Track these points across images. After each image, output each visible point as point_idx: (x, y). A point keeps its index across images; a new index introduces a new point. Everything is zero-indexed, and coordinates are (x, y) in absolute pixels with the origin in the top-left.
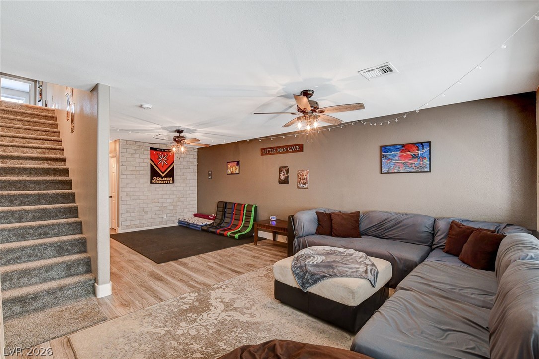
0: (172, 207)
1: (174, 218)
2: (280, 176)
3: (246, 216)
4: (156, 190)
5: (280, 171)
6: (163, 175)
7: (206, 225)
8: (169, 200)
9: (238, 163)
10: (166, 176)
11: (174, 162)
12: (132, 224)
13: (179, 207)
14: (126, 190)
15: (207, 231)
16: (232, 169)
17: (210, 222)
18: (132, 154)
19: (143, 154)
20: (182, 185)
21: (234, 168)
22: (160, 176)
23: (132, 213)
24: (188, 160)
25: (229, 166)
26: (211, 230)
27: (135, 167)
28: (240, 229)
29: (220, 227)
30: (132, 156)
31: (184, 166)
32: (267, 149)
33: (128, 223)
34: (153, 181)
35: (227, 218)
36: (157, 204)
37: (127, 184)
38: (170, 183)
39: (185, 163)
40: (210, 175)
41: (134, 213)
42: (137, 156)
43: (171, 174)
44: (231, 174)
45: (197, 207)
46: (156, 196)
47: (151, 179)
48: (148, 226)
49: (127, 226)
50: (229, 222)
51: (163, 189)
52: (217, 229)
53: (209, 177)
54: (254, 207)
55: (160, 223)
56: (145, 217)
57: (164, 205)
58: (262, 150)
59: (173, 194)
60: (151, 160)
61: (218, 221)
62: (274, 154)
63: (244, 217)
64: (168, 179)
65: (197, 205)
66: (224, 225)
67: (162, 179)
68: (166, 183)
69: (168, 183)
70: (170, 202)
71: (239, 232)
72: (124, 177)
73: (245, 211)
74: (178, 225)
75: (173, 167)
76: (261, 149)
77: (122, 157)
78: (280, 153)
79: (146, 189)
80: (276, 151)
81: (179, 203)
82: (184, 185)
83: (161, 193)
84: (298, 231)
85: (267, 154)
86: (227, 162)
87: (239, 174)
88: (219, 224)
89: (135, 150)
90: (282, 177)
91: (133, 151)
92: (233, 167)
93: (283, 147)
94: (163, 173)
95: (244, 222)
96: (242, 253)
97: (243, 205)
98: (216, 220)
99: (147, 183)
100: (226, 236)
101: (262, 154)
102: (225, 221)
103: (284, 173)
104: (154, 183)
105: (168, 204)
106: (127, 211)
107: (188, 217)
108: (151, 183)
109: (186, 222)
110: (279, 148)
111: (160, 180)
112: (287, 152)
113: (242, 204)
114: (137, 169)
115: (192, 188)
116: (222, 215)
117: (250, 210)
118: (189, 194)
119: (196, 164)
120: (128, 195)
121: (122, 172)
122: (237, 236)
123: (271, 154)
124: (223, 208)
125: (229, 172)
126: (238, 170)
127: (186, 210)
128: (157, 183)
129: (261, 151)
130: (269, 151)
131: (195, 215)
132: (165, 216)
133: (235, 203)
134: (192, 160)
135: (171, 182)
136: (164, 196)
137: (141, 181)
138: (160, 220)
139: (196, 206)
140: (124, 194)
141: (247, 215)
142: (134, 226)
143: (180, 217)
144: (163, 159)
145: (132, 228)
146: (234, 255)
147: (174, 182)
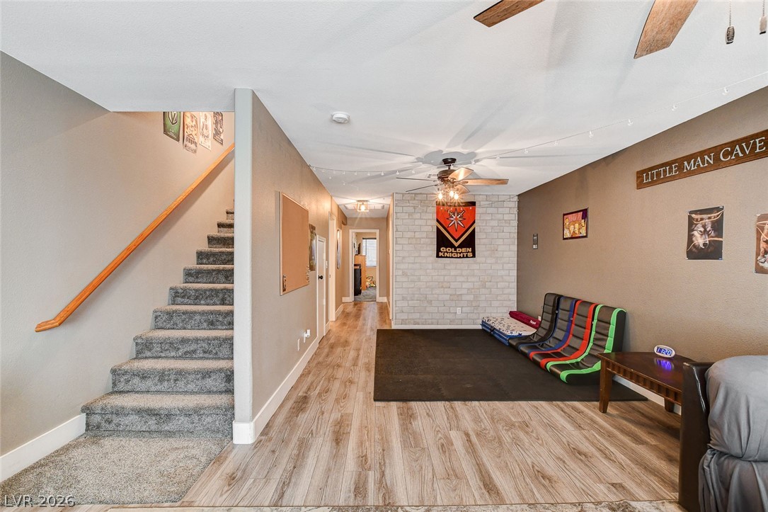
0: (471, 297)
1: (475, 317)
2: (690, 237)
3: (596, 332)
4: (445, 269)
5: (691, 224)
6: (457, 244)
7: (520, 337)
8: (465, 285)
9: (585, 213)
10: (461, 246)
11: (474, 222)
12: (410, 317)
13: (483, 298)
14: (403, 266)
15: (515, 349)
16: (574, 226)
17: (527, 331)
18: (410, 214)
19: (426, 212)
20: (489, 261)
21: (577, 225)
22: (452, 246)
23: (410, 302)
24: (500, 216)
25: (567, 222)
26: (523, 348)
27: (415, 232)
28: (579, 360)
29: (542, 346)
30: (411, 217)
31: (493, 227)
32: (651, 169)
33: (404, 316)
34: (440, 254)
35: (559, 329)
36: (446, 289)
37: (404, 258)
38: (467, 257)
39: (494, 223)
40: (536, 242)
41: (412, 302)
42: (417, 216)
43: (470, 242)
44: (572, 238)
45: (516, 299)
46: (446, 278)
47: (438, 251)
48: (432, 324)
49: (403, 320)
50: (561, 338)
51: (456, 267)
52: (534, 348)
53: (534, 246)
54: (615, 314)
55: (452, 322)
56: (428, 309)
57: (458, 293)
58: (639, 174)
59: (473, 275)
60: (438, 221)
61: (542, 333)
62: (673, 178)
63: (593, 333)
64: (464, 250)
65: (516, 296)
66: (551, 343)
67: (455, 250)
68: (460, 257)
69: (463, 257)
70: (469, 289)
71: (577, 366)
72: (399, 247)
73: (595, 321)
74: (480, 327)
75: (474, 230)
76: (638, 172)
77: (397, 218)
78: (691, 173)
79: (430, 266)
80: (681, 168)
81: (483, 291)
82: (493, 260)
83: (452, 274)
84: (720, 429)
85: (653, 183)
86: (564, 215)
87: (586, 237)
88: (543, 339)
89: (415, 208)
90: (700, 240)
91: (411, 210)
92: (574, 223)
93: (702, 154)
94: (456, 241)
95: (591, 344)
96: (550, 426)
97: (593, 306)
98: (540, 329)
99: (431, 256)
100: (545, 369)
101: (640, 185)
102: (554, 335)
103: (704, 226)
104: (441, 257)
105: (465, 291)
106: (403, 297)
107: (499, 316)
108: (438, 256)
109: (489, 325)
110: (688, 158)
111: (452, 252)
112: (718, 165)
113: (591, 303)
114: (417, 235)
115: (506, 266)
116: (552, 322)
117: (606, 320)
118: (502, 276)
119: (515, 223)
120: (404, 274)
121: (396, 241)
122: (564, 375)
123: (666, 180)
124: (553, 306)
125: (567, 234)
126: (584, 228)
127: (495, 304)
128: (447, 257)
129: (638, 178)
130: (658, 174)
131: (512, 314)
132: (459, 310)
133: (577, 300)
134: (506, 217)
135: (470, 255)
136: (458, 277)
137: (423, 253)
138: (450, 316)
139: (514, 298)
140: (400, 273)
141: (599, 331)
142: (412, 322)
143: (485, 315)
144: (456, 219)
145: (409, 323)
146: (525, 426)
147: (474, 256)
